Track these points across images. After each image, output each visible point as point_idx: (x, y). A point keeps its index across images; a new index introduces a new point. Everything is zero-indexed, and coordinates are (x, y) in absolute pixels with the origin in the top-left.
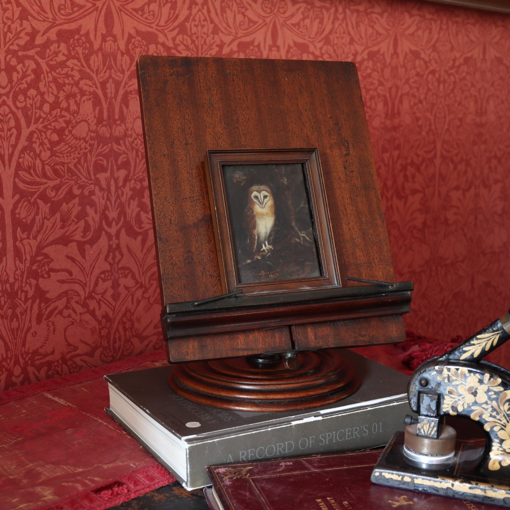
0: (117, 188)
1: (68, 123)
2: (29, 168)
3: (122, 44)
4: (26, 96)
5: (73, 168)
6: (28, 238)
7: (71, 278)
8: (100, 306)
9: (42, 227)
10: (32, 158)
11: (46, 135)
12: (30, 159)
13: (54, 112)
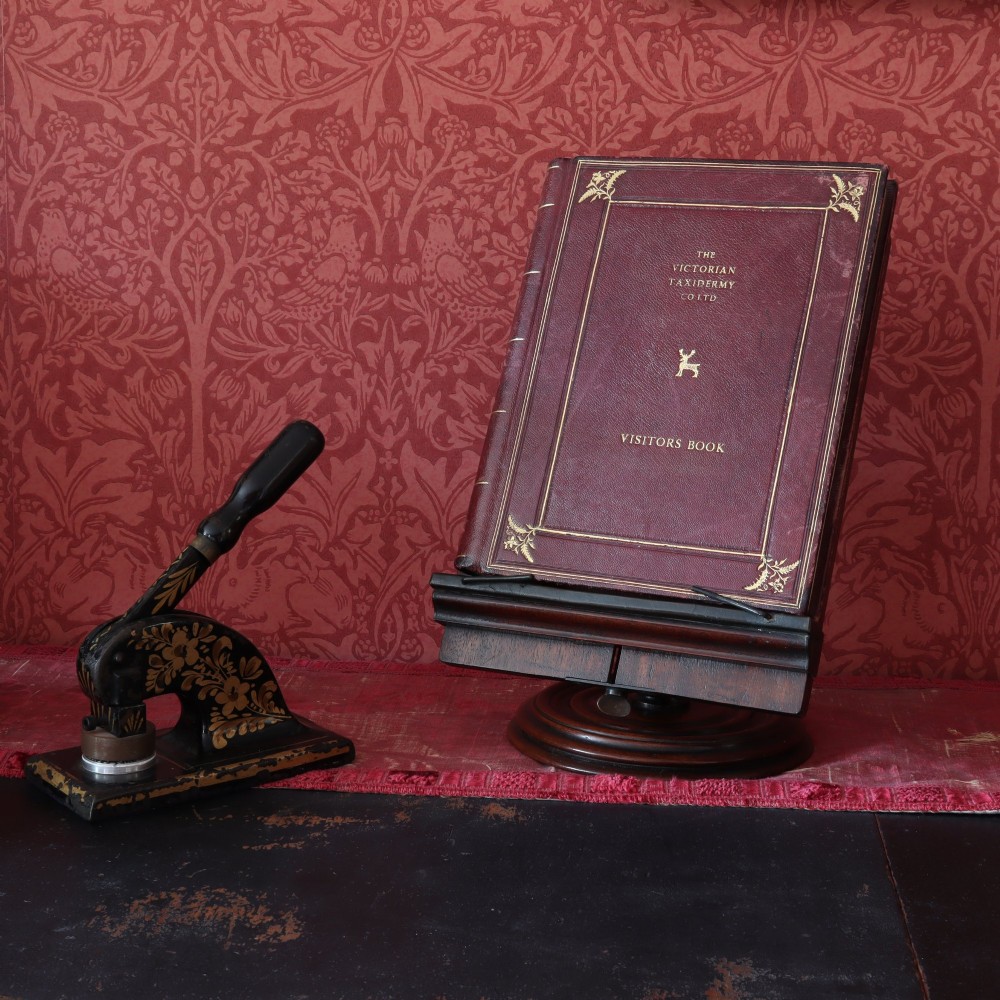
0: (398, 370)
1: (307, 257)
2: (236, 323)
3: (418, 129)
4: (234, 213)
5: (313, 329)
6: (229, 430)
7: (302, 506)
8: (355, 562)
9: (252, 418)
10: (240, 309)
11: (266, 274)
12: (237, 311)
13: (282, 240)
